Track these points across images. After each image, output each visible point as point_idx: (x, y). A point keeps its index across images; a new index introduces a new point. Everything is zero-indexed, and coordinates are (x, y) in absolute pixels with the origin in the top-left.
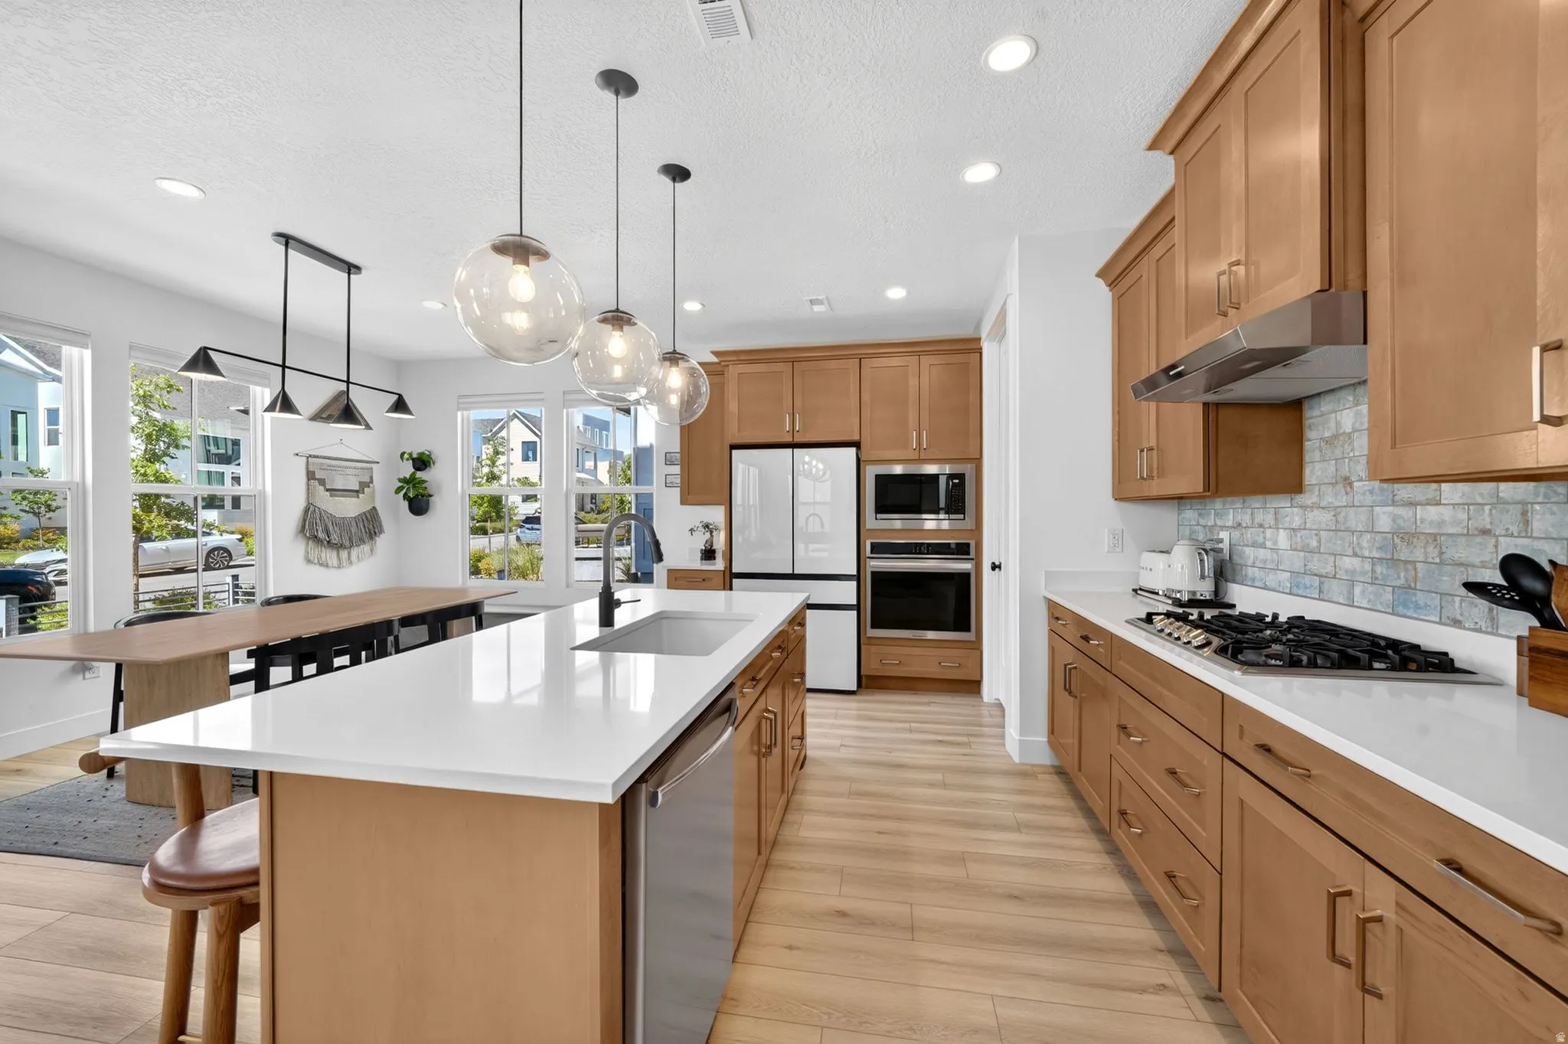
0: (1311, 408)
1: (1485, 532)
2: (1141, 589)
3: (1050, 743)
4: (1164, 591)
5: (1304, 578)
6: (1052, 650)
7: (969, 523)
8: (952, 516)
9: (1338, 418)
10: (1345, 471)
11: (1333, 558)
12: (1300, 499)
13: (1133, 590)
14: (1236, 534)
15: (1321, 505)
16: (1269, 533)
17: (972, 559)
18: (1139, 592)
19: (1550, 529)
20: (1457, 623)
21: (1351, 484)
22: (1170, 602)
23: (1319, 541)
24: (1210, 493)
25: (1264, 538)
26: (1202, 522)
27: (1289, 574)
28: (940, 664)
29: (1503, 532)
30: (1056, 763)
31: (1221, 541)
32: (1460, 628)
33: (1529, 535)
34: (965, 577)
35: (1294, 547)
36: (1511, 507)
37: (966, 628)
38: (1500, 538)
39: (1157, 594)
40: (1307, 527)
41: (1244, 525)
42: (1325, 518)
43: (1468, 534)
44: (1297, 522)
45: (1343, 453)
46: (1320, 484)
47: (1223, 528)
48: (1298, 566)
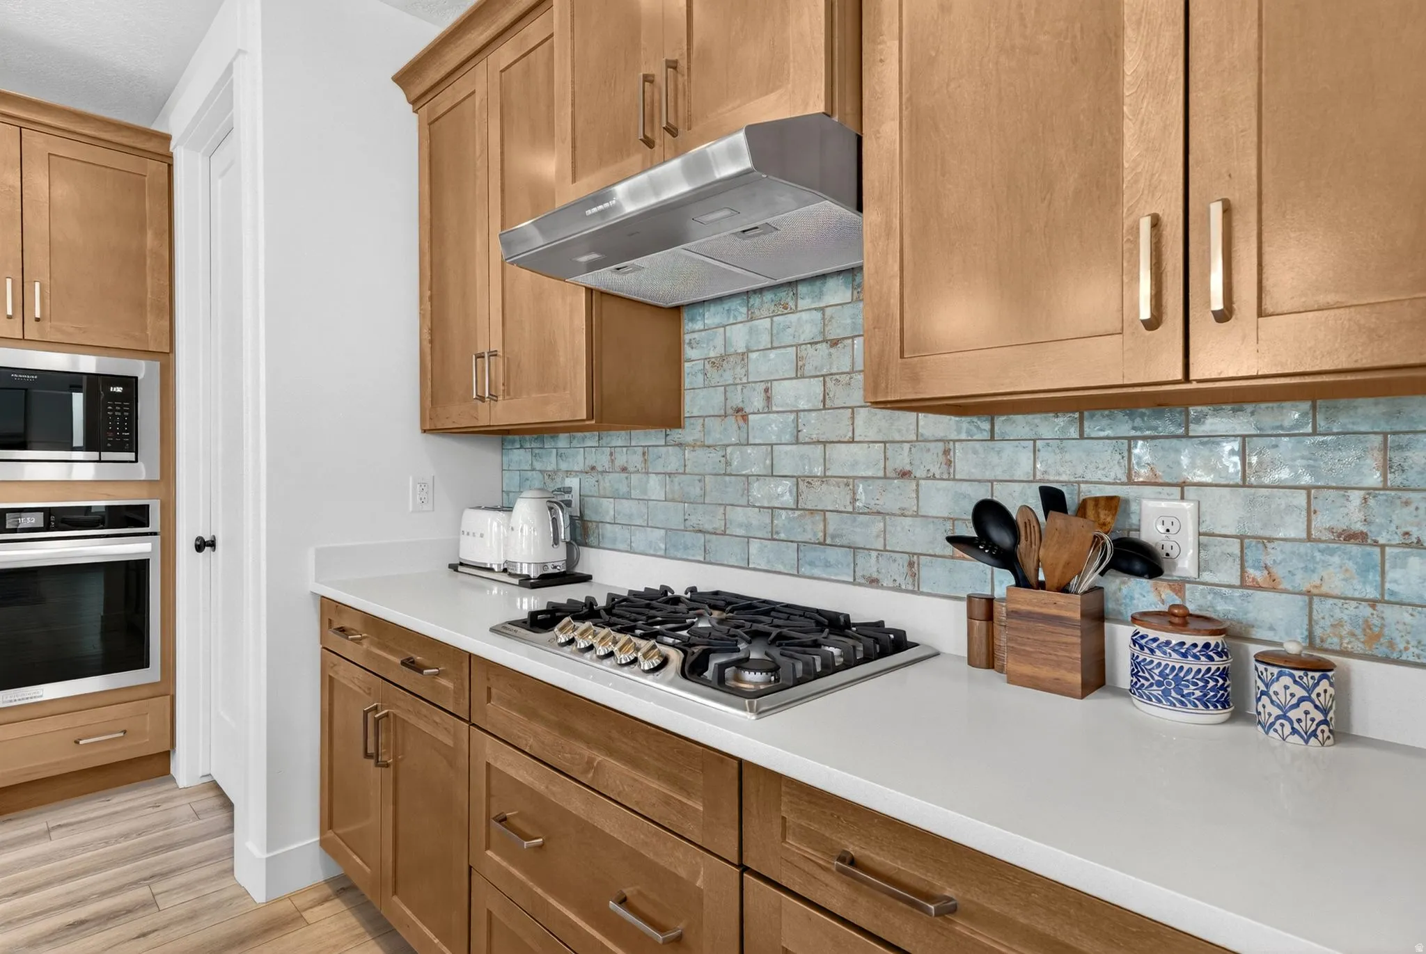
0: (692, 320)
1: (904, 474)
2: (461, 564)
3: (324, 843)
4: (499, 565)
5: (684, 536)
6: (329, 685)
7: (142, 470)
8: (106, 455)
9: (728, 335)
10: (736, 400)
11: (721, 510)
12: (676, 435)
13: (451, 566)
14: (590, 481)
15: (706, 443)
16: (634, 478)
17: (155, 534)
18: (460, 568)
19: (973, 470)
20: (873, 582)
21: (745, 418)
22: (516, 581)
23: (704, 489)
24: (593, 422)
25: (629, 487)
26: (538, 465)
27: (663, 532)
28: (77, 742)
29: (924, 474)
30: (337, 871)
31: (568, 491)
32: (877, 588)
33: (952, 476)
34: (138, 569)
35: (670, 496)
36: (932, 445)
37: (139, 660)
38: (922, 482)
39: (491, 570)
40: (687, 471)
41: (600, 469)
42: (709, 460)
43: (885, 477)
44: (673, 465)
45: (735, 378)
46: (704, 417)
47: (569, 473)
48: (676, 522)
